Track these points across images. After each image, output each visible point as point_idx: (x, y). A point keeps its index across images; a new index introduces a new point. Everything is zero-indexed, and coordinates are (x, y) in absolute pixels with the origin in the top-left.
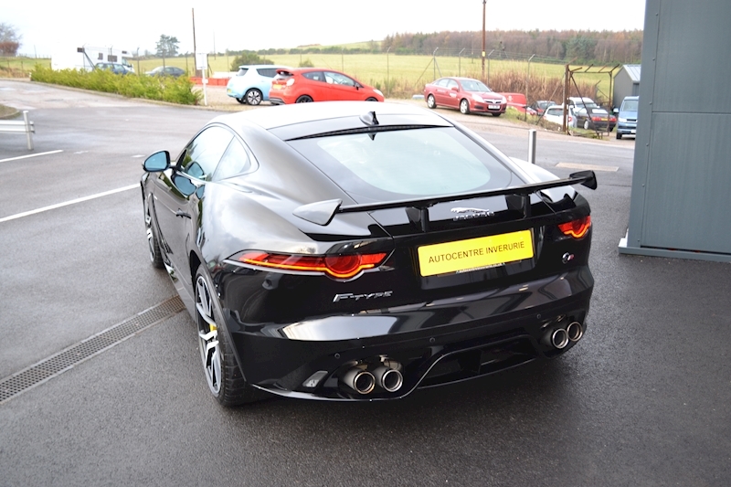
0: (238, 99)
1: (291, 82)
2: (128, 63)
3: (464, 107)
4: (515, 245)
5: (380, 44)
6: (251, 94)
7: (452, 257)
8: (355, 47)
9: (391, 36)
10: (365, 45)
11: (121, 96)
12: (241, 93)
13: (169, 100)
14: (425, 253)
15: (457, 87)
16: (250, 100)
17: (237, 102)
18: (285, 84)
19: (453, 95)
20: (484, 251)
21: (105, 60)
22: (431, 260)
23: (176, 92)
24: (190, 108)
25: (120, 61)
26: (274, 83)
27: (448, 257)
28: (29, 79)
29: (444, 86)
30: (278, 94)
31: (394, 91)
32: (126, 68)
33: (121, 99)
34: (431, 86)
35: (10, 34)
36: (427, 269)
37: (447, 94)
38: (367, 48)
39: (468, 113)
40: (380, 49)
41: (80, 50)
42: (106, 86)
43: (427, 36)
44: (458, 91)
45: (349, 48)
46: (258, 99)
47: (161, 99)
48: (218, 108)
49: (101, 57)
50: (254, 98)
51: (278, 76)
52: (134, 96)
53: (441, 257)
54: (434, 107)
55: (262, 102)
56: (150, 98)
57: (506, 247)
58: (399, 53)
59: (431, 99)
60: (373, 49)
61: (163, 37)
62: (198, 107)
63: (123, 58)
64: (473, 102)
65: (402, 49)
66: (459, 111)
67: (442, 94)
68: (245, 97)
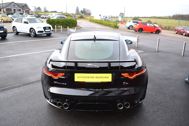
0: (128, 28)
1: (138, 25)
2: (110, 18)
3: (184, 34)
4: (105, 77)
5: (171, 17)
6: (130, 27)
7: (84, 77)
8: (165, 17)
9: (175, 15)
10: (168, 17)
11: (104, 25)
12: (128, 26)
13: (113, 27)
14: (76, 75)
15: (183, 29)
16: (130, 28)
17: (127, 28)
18: (137, 25)
19: (182, 31)
20: (95, 77)
21: (105, 18)
22: (78, 77)
23: (114, 25)
24: (116, 29)
25: (108, 18)
26: (134, 25)
27: (83, 77)
28: (89, 21)
29: (180, 28)
30: (135, 27)
31: (170, 28)
32: (109, 19)
33: (104, 26)
34: (177, 28)
35: (90, 11)
36: (76, 79)
37: (180, 30)
38: (168, 18)
39: (185, 36)
40: (171, 18)
41: (100, 15)
42: (101, 23)
43: (184, 15)
44: (183, 30)
45: (163, 17)
46: (132, 28)
47: (111, 27)
48: (122, 30)
49: (104, 17)
50: (131, 28)
51: (136, 23)
52: (106, 26)
53: (81, 77)
54: (177, 33)
55: (133, 29)
56: (109, 26)
57: (102, 77)
58: (176, 19)
59: (176, 31)
60: (170, 18)
61: (121, 13)
62: (118, 29)
63: (109, 17)
64: (187, 33)
65: (177, 18)
66: (183, 35)
67: (179, 30)
68: (129, 27)
